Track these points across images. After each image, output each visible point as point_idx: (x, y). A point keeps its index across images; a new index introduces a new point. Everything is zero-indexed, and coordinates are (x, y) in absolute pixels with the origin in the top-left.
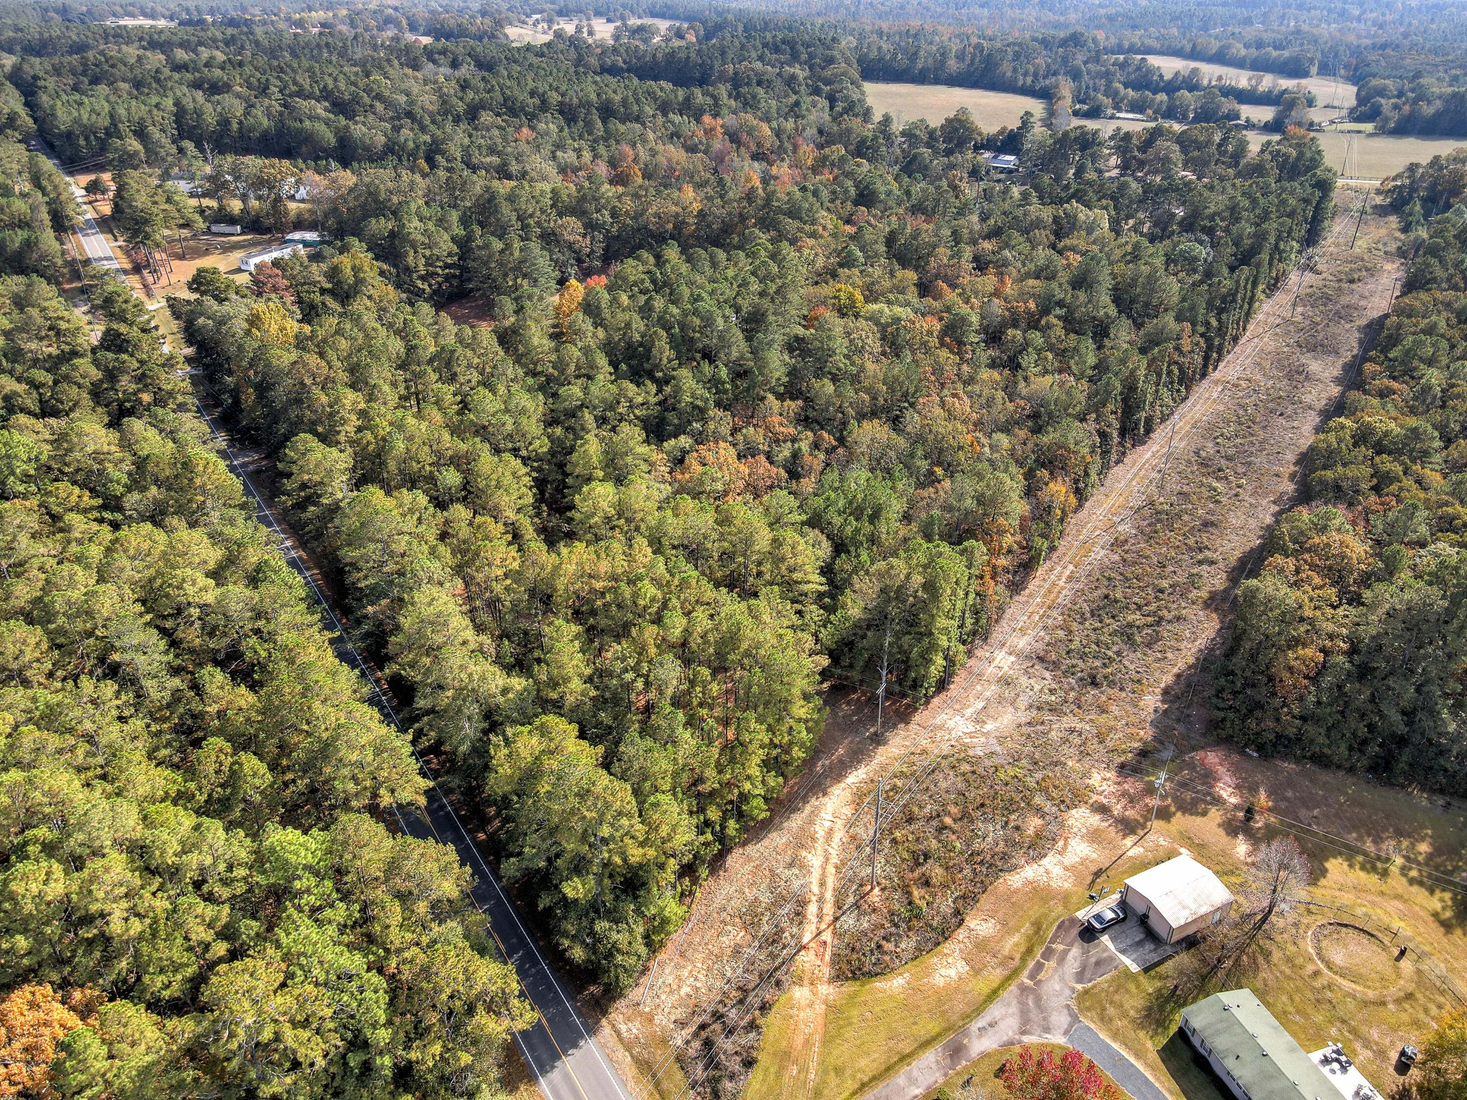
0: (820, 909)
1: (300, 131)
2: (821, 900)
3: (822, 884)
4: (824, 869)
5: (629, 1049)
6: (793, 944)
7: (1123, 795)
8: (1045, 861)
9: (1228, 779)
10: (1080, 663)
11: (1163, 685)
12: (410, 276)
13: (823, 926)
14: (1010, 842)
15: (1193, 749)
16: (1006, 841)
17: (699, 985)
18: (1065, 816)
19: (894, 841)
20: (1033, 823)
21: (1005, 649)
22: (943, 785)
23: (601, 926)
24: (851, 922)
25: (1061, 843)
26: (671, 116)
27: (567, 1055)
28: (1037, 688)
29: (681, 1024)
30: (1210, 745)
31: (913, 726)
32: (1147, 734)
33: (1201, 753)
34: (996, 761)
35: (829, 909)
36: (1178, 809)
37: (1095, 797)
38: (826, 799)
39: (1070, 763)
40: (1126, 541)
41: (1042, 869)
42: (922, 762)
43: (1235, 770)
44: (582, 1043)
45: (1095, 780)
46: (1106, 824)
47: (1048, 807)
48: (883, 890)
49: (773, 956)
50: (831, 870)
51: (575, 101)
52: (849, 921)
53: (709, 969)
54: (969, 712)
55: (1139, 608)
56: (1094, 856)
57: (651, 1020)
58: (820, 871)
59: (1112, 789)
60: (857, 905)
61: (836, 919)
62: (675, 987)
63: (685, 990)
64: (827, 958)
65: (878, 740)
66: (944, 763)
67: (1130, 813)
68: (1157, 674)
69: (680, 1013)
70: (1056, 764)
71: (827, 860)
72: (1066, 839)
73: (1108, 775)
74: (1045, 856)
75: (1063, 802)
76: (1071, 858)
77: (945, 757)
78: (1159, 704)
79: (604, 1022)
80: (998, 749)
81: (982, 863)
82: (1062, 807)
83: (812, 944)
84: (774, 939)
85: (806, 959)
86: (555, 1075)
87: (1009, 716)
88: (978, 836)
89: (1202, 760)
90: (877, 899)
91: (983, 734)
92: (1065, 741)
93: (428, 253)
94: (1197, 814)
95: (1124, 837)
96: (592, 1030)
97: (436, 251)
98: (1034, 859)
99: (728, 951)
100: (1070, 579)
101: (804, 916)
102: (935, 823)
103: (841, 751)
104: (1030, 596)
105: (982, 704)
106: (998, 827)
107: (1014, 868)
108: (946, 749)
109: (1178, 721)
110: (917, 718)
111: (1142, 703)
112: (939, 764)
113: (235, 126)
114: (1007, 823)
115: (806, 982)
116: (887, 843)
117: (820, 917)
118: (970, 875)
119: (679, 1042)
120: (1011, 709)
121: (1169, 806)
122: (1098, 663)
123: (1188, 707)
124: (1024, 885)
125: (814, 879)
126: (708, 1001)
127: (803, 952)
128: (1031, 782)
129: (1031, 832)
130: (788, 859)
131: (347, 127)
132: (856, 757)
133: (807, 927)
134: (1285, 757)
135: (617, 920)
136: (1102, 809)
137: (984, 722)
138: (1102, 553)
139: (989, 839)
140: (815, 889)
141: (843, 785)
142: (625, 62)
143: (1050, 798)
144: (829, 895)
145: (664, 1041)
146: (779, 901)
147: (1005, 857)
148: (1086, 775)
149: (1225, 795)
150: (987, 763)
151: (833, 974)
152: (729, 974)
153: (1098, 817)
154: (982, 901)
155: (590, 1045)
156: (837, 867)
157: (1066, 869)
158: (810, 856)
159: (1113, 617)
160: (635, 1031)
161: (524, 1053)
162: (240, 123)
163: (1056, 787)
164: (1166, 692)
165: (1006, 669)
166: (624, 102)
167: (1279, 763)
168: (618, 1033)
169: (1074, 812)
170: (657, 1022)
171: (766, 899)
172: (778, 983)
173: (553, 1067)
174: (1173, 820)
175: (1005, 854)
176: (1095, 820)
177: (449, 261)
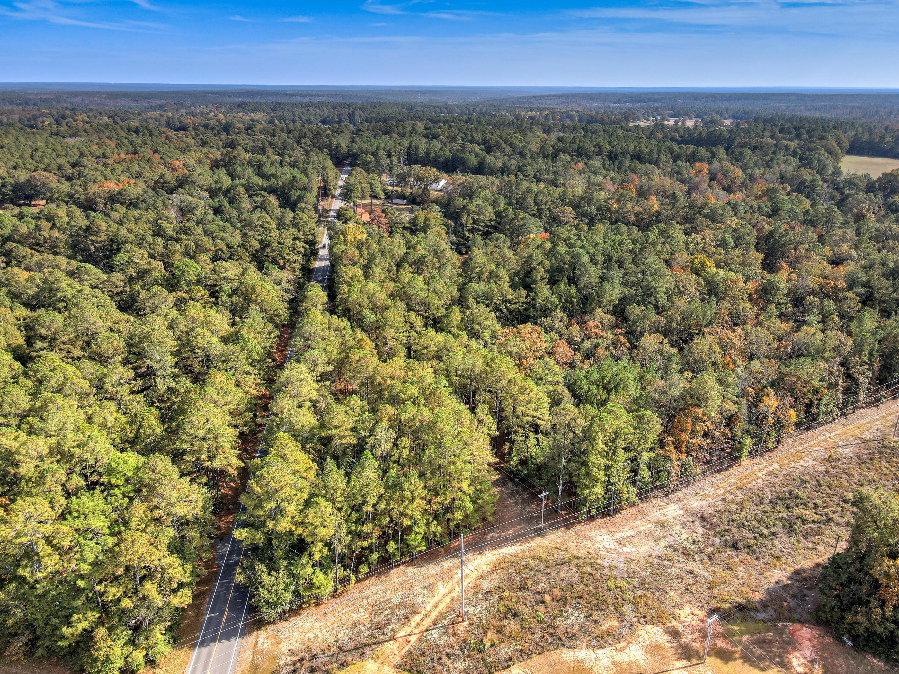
0: (422, 620)
1: (463, 158)
2: (426, 616)
3: (435, 606)
4: (444, 597)
5: (254, 654)
6: (389, 634)
7: (700, 631)
8: (600, 652)
9: (808, 653)
10: (734, 531)
11: (798, 567)
12: (463, 229)
13: (416, 631)
14: (583, 629)
15: (790, 620)
16: (581, 627)
17: (320, 635)
18: (640, 627)
19: (501, 598)
20: (612, 622)
21: (680, 505)
22: (563, 574)
23: (260, 567)
24: (435, 636)
25: (622, 644)
26: (679, 162)
27: (219, 642)
28: (685, 536)
29: (292, 653)
30: (808, 622)
31: (571, 532)
32: (758, 597)
33: (797, 626)
34: (614, 572)
35: (427, 623)
36: (741, 658)
37: (674, 623)
38: (479, 557)
39: (672, 594)
40: (838, 460)
41: (594, 656)
42: (559, 555)
43: (820, 649)
44: (233, 639)
45: (684, 613)
46: (669, 645)
47: (631, 616)
48: (470, 624)
49: (372, 636)
50: (448, 599)
51: (619, 150)
52: (434, 635)
53: (332, 629)
54: (618, 535)
55: (816, 506)
56: (643, 663)
57: (278, 643)
58: (440, 597)
59: (694, 623)
60: (446, 627)
61: (427, 630)
62: (306, 631)
63: (311, 635)
64: (404, 651)
65: (540, 533)
66: (575, 561)
67: (696, 645)
68: (798, 558)
69: (296, 647)
70: (658, 590)
71: (450, 592)
72: (629, 643)
73: (697, 612)
74: (604, 648)
75: (645, 617)
76: (623, 657)
77: (576, 557)
78: (785, 579)
79: (255, 634)
80: (621, 566)
81: (551, 635)
82: (642, 621)
83: (401, 640)
84: (380, 627)
85: (391, 646)
86: (205, 650)
87: (647, 548)
88: (562, 616)
89: (794, 632)
90: (462, 629)
91: (618, 553)
92: (679, 577)
93: (476, 217)
94: (757, 667)
95: (678, 659)
96: (243, 635)
97: (482, 217)
98: (593, 647)
99: (350, 624)
100: (770, 474)
101: (409, 621)
102: (538, 597)
103: (511, 532)
104: (728, 477)
105: (632, 533)
106: (582, 616)
107: (573, 647)
108: (583, 553)
109: (794, 596)
110: (578, 528)
111: (768, 574)
112: (570, 561)
113: (432, 155)
114: (590, 615)
115: (380, 660)
116: (496, 597)
117: (418, 625)
118: (538, 639)
119: (282, 663)
120: (653, 544)
121: (735, 652)
122: (750, 535)
123: (809, 589)
124: (573, 661)
125: (433, 601)
126: (316, 648)
127: (392, 642)
128: (629, 595)
129: (604, 628)
130: (427, 584)
131: (485, 157)
132: (517, 539)
133: (406, 628)
134: (877, 654)
135: (272, 568)
136: (675, 634)
137: (625, 545)
138: (811, 462)
139: (569, 622)
140: (428, 608)
141: (496, 552)
142: (680, 136)
143: (637, 610)
144: (433, 615)
145: (275, 658)
146: (403, 605)
147: (572, 637)
148: (679, 606)
149: (795, 662)
150: (607, 571)
151: (400, 662)
152: (340, 636)
153: (666, 637)
154: (533, 659)
155: (236, 642)
156: (452, 599)
157: (613, 663)
158: (441, 586)
159: (787, 508)
160: (265, 646)
161: (200, 631)
162: (436, 154)
163: (646, 605)
164: (797, 572)
165: (670, 517)
166: (651, 153)
167: (869, 657)
168: (257, 642)
169: (649, 627)
170: (281, 646)
171: (396, 601)
172: (362, 654)
173: (208, 645)
174: (731, 664)
175: (574, 635)
176: (663, 639)
177: (488, 223)
